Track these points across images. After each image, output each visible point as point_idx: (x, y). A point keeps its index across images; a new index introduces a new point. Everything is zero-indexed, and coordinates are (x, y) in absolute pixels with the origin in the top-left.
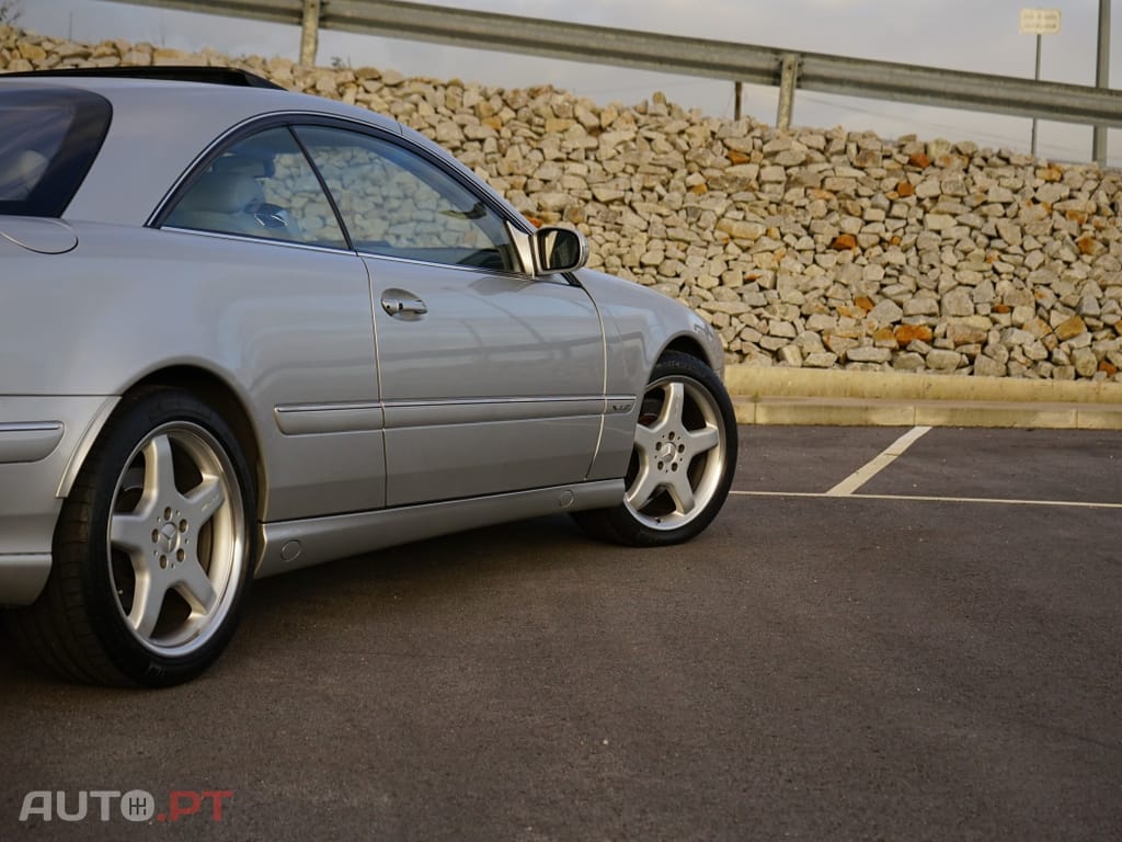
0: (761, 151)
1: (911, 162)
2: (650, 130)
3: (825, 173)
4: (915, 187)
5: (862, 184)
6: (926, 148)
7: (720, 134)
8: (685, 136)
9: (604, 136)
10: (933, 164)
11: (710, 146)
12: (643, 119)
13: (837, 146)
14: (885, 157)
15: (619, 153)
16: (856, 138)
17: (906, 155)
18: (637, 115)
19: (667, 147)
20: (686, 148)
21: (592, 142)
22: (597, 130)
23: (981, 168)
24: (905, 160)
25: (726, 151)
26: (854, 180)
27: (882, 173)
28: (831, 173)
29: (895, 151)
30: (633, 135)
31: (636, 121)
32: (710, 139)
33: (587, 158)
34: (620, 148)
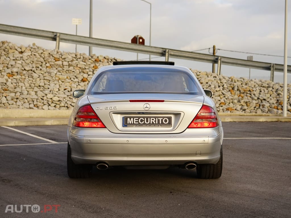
0: (61, 58)
1: (95, 61)
2: (34, 52)
3: (77, 63)
4: (98, 67)
5: (86, 66)
6: (98, 57)
7: (51, 54)
8: (43, 54)
9: (24, 54)
10: (100, 61)
11: (49, 57)
12: (32, 50)
13: (78, 56)
14: (90, 59)
15: (28, 58)
16: (82, 55)
17: (94, 59)
18: (30, 49)
19: (40, 57)
20: (44, 57)
21: (21, 55)
22: (22, 52)
23: (111, 62)
24: (94, 60)
25: (54, 58)
26: (83, 65)
27: (90, 63)
28: (78, 63)
29: (91, 58)
30: (30, 54)
31: (30, 50)
32: (49, 55)
33: (21, 59)
34: (28, 57)
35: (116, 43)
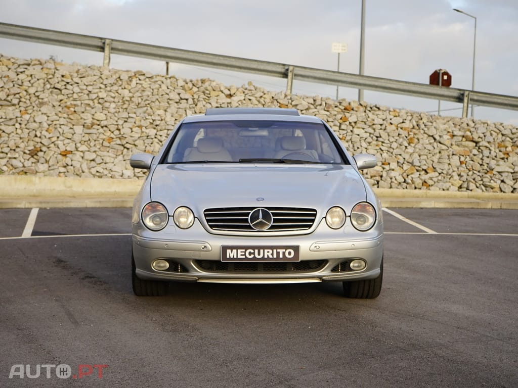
0: (291, 104)
1: (345, 109)
2: (250, 96)
3: (315, 113)
4: (348, 118)
5: (329, 117)
6: (349, 104)
7: (276, 98)
8: (263, 98)
9: (233, 98)
10: (353, 109)
11: (272, 102)
12: (246, 92)
13: (318, 102)
14: (336, 107)
15: (239, 105)
16: (325, 99)
17: (343, 106)
18: (244, 90)
19: (257, 103)
20: (264, 103)
21: (229, 100)
22: (230, 96)
23: (370, 111)
24: (343, 108)
25: (279, 104)
26: (326, 116)
27: (336, 113)
28: (317, 113)
29: (338, 104)
30: (244, 98)
31: (244, 92)
32: (272, 100)
33: (228, 106)
34: (240, 103)
35: (383, 81)
